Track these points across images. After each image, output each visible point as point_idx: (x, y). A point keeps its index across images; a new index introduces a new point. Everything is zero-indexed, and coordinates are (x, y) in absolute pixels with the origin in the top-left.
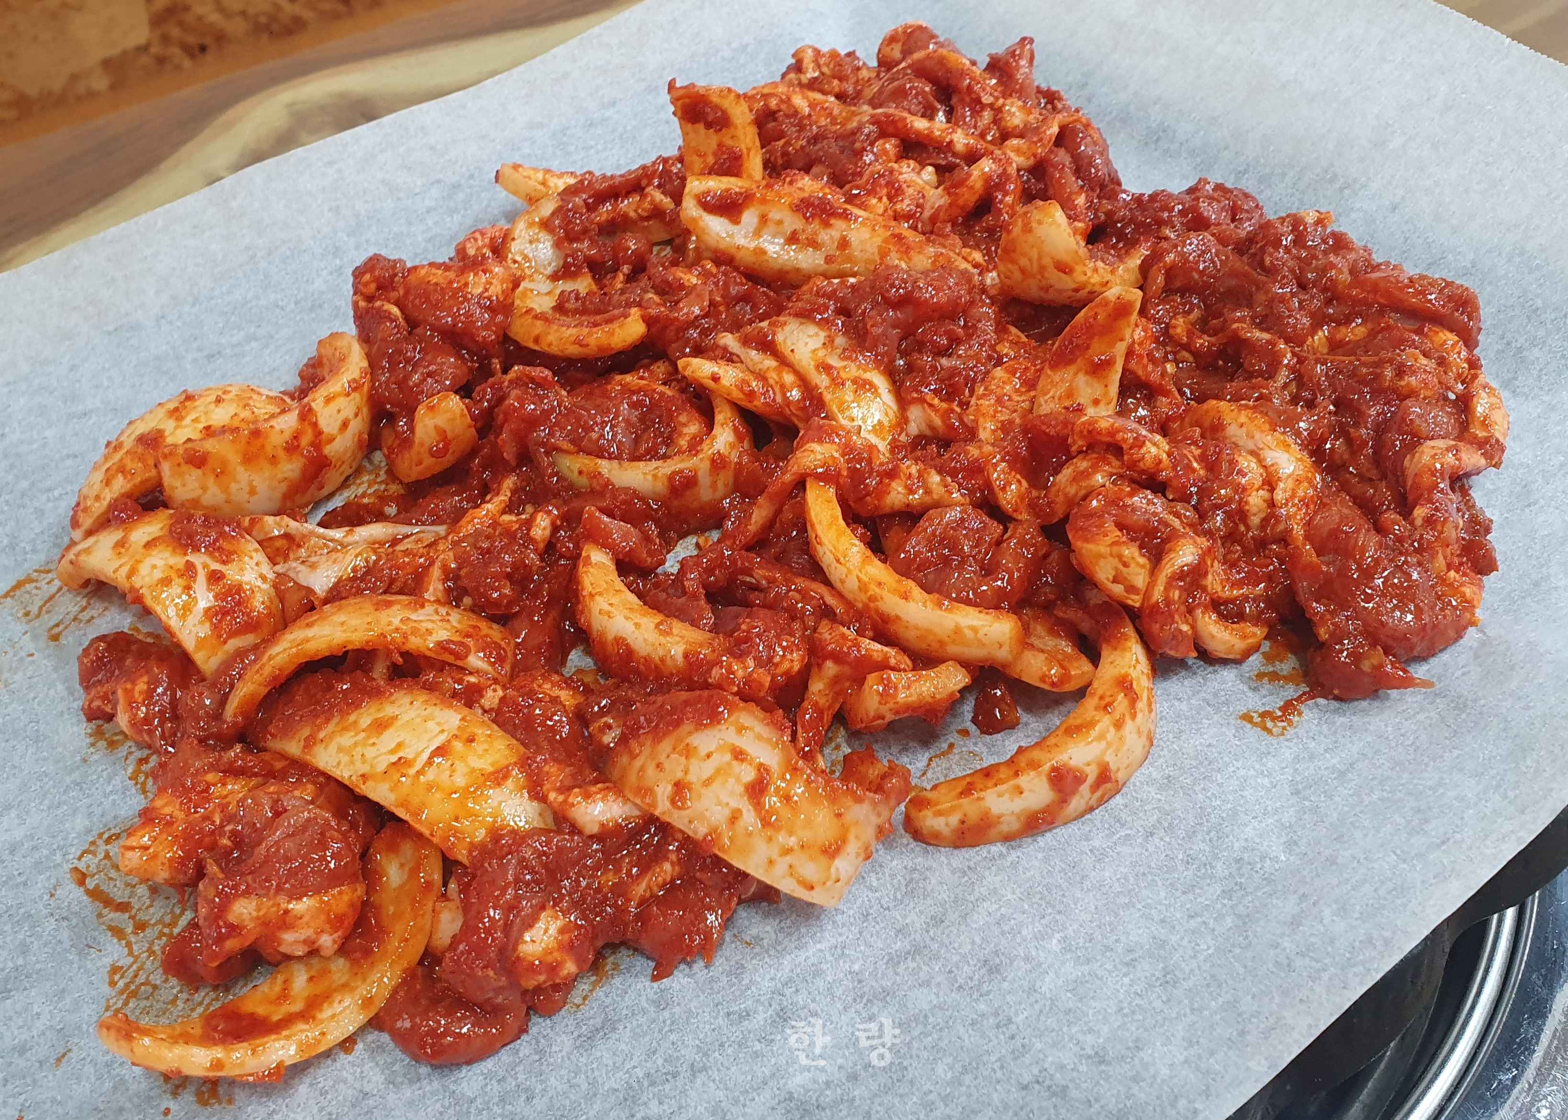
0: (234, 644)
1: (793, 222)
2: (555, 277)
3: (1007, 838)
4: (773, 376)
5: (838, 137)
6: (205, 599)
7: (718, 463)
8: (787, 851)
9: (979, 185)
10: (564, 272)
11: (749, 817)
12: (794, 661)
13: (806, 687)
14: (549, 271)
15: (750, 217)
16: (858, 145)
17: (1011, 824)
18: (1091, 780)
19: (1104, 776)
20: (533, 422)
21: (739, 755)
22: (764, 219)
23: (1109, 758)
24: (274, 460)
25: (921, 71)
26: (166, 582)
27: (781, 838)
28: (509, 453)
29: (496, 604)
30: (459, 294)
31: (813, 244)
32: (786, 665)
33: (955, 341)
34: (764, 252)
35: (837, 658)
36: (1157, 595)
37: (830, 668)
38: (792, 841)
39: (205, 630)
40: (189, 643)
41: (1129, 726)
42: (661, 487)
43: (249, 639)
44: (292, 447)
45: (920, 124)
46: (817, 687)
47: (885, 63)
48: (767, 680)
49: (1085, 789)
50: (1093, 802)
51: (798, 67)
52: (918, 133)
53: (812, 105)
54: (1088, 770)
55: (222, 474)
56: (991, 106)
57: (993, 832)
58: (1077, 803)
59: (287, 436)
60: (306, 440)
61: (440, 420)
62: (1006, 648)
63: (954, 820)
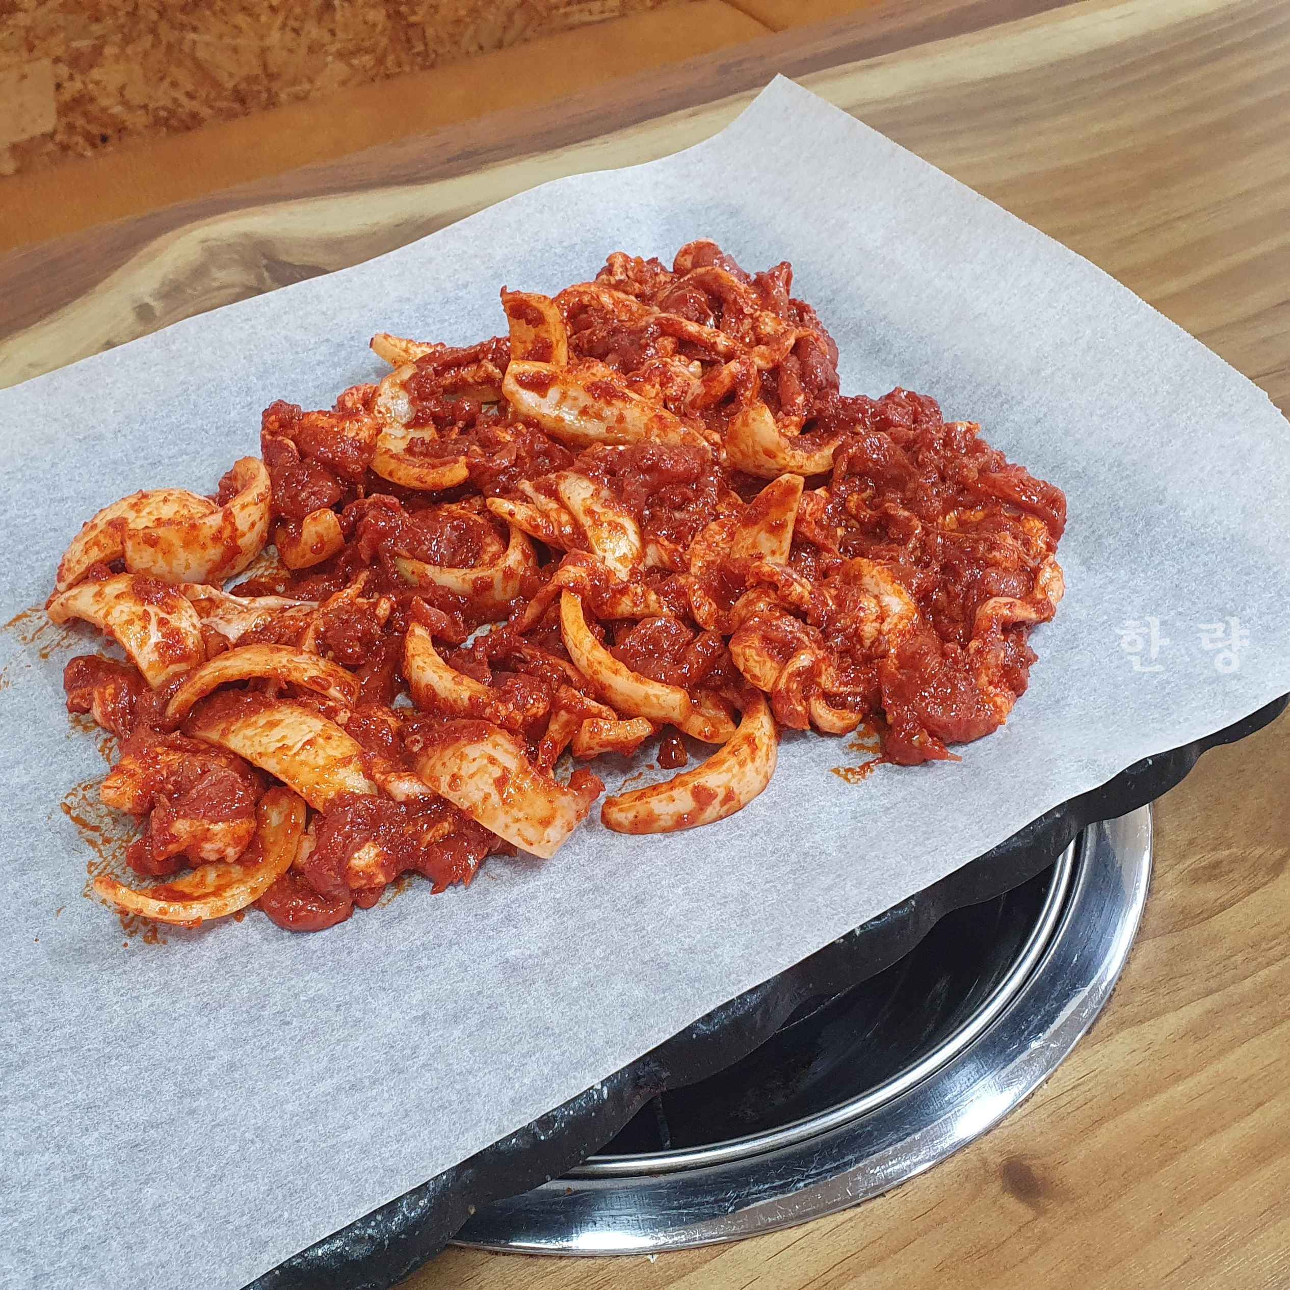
0: (173, 668)
1: (585, 400)
2: (407, 426)
3: (665, 830)
4: (553, 515)
5: (631, 332)
6: (155, 636)
7: (509, 574)
8: (517, 820)
9: (727, 381)
10: (415, 423)
11: (495, 798)
12: (539, 708)
13: (547, 728)
14: (404, 421)
15: (554, 393)
16: (643, 341)
17: (666, 821)
18: (720, 797)
19: (729, 796)
20: (383, 535)
21: (492, 761)
22: (564, 396)
23: (734, 784)
24: (204, 547)
25: (701, 284)
26: (130, 622)
27: (515, 812)
28: (365, 555)
29: (350, 657)
30: (338, 436)
31: (599, 416)
32: (534, 710)
33: (687, 500)
34: (563, 420)
35: (569, 709)
36: (782, 685)
37: (563, 715)
38: (521, 815)
39: (155, 657)
40: (143, 664)
41: (749, 766)
42: (468, 587)
43: (181, 667)
44: (216, 538)
45: (692, 328)
46: (554, 727)
47: (679, 271)
48: (520, 718)
49: (716, 802)
50: (722, 812)
51: (609, 270)
52: (690, 335)
53: (616, 302)
54: (718, 790)
55: (167, 552)
56: (751, 315)
57: (656, 826)
58: (712, 811)
59: (214, 530)
60: (227, 533)
61: (320, 528)
62: (677, 711)
63: (631, 815)
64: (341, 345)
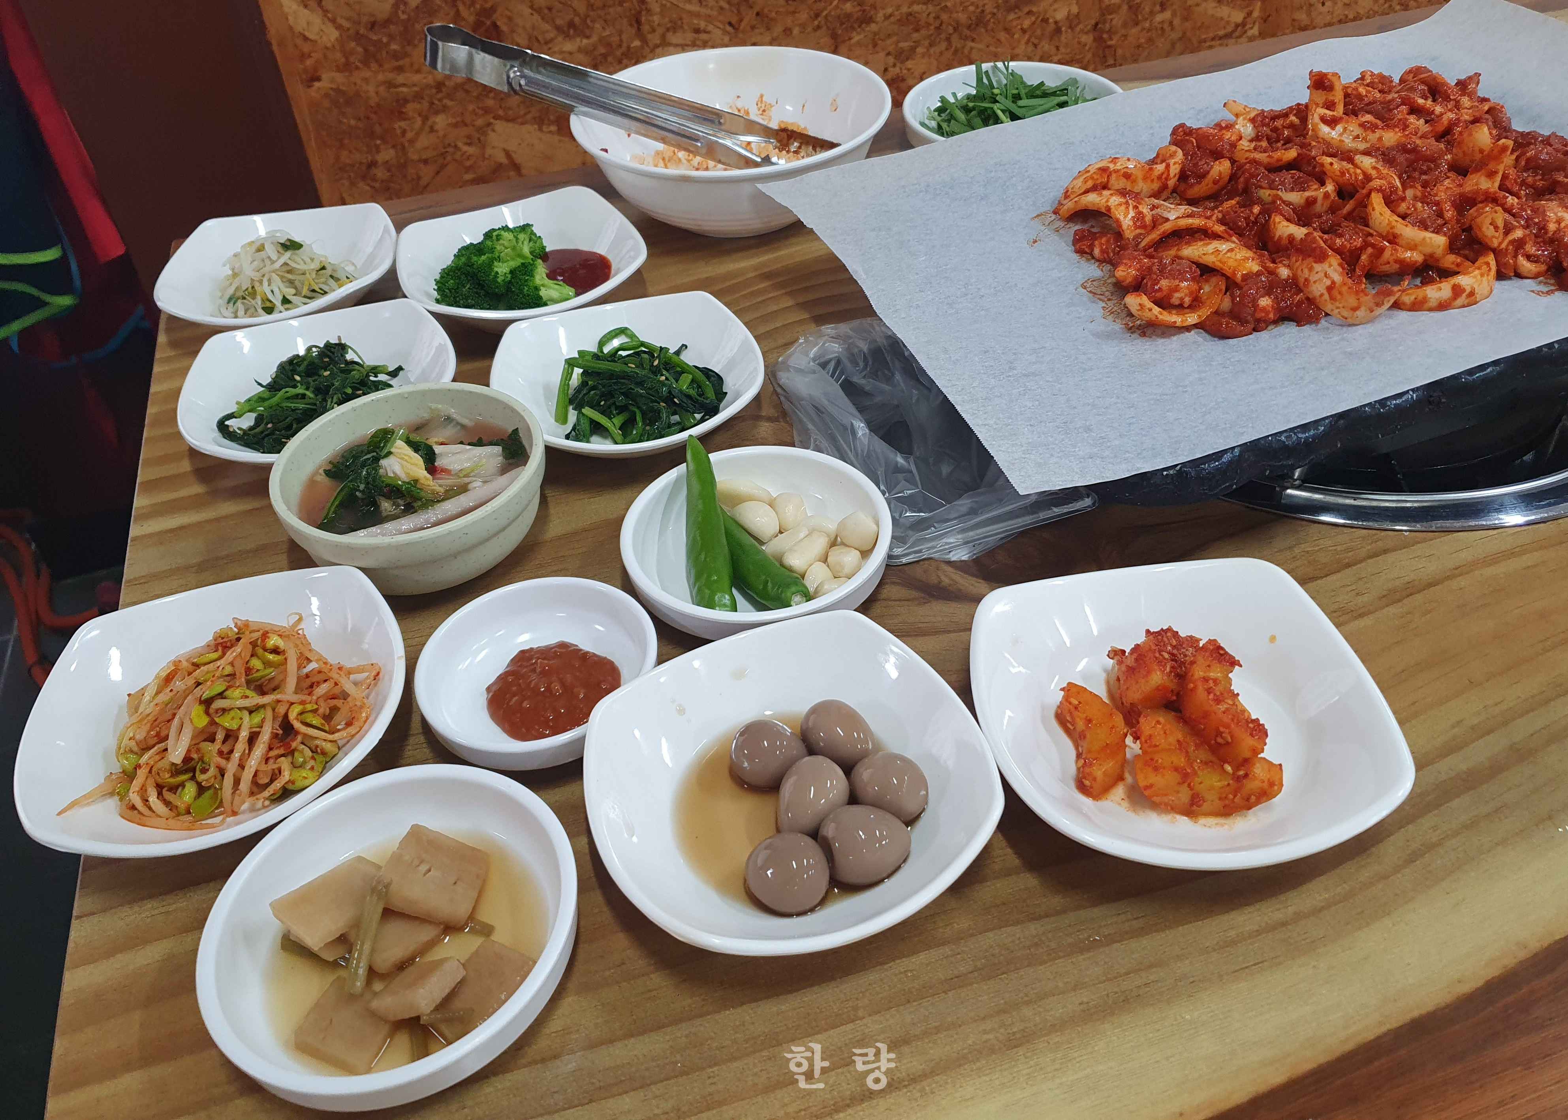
0: (1138, 231)
1: (1358, 131)
2: (1251, 141)
3: (1431, 310)
4: (1352, 170)
5: (1381, 103)
6: (1132, 214)
7: (1326, 195)
9: (1446, 123)
10: (1257, 138)
12: (1359, 242)
13: (1360, 257)
14: (1249, 138)
15: (1340, 128)
16: (1391, 107)
17: (1433, 303)
18: (1468, 292)
19: (1472, 294)
20: (1253, 176)
22: (1345, 129)
23: (1476, 286)
24: (1152, 181)
25: (1423, 82)
28: (1241, 186)
29: (1239, 227)
31: (1365, 139)
32: (1355, 243)
33: (1430, 169)
34: (1343, 141)
35: (1373, 246)
36: (1504, 246)
37: (1370, 250)
39: (1131, 223)
40: (1125, 227)
41: (1485, 279)
42: (1302, 201)
43: (1142, 231)
44: (1159, 177)
45: (1421, 101)
46: (1364, 257)
47: (1402, 80)
48: (1348, 246)
49: (1464, 295)
50: (1466, 302)
51: (1362, 78)
52: (1419, 105)
53: (1368, 92)
54: (1466, 287)
55: (1134, 181)
56: (1455, 100)
57: (1426, 306)
58: (1460, 301)
59: (1160, 173)
60: (1164, 176)
61: (1221, 169)
62: (1441, 248)
63: (1413, 298)
64: (1201, 111)
